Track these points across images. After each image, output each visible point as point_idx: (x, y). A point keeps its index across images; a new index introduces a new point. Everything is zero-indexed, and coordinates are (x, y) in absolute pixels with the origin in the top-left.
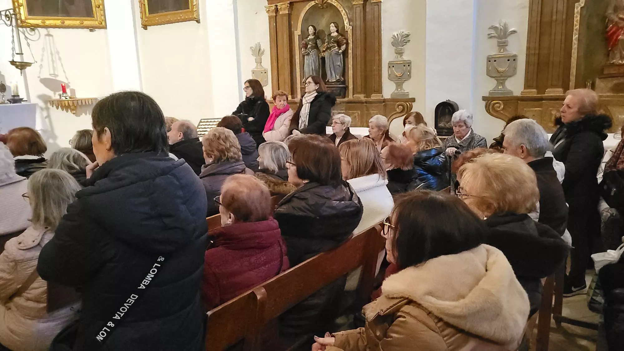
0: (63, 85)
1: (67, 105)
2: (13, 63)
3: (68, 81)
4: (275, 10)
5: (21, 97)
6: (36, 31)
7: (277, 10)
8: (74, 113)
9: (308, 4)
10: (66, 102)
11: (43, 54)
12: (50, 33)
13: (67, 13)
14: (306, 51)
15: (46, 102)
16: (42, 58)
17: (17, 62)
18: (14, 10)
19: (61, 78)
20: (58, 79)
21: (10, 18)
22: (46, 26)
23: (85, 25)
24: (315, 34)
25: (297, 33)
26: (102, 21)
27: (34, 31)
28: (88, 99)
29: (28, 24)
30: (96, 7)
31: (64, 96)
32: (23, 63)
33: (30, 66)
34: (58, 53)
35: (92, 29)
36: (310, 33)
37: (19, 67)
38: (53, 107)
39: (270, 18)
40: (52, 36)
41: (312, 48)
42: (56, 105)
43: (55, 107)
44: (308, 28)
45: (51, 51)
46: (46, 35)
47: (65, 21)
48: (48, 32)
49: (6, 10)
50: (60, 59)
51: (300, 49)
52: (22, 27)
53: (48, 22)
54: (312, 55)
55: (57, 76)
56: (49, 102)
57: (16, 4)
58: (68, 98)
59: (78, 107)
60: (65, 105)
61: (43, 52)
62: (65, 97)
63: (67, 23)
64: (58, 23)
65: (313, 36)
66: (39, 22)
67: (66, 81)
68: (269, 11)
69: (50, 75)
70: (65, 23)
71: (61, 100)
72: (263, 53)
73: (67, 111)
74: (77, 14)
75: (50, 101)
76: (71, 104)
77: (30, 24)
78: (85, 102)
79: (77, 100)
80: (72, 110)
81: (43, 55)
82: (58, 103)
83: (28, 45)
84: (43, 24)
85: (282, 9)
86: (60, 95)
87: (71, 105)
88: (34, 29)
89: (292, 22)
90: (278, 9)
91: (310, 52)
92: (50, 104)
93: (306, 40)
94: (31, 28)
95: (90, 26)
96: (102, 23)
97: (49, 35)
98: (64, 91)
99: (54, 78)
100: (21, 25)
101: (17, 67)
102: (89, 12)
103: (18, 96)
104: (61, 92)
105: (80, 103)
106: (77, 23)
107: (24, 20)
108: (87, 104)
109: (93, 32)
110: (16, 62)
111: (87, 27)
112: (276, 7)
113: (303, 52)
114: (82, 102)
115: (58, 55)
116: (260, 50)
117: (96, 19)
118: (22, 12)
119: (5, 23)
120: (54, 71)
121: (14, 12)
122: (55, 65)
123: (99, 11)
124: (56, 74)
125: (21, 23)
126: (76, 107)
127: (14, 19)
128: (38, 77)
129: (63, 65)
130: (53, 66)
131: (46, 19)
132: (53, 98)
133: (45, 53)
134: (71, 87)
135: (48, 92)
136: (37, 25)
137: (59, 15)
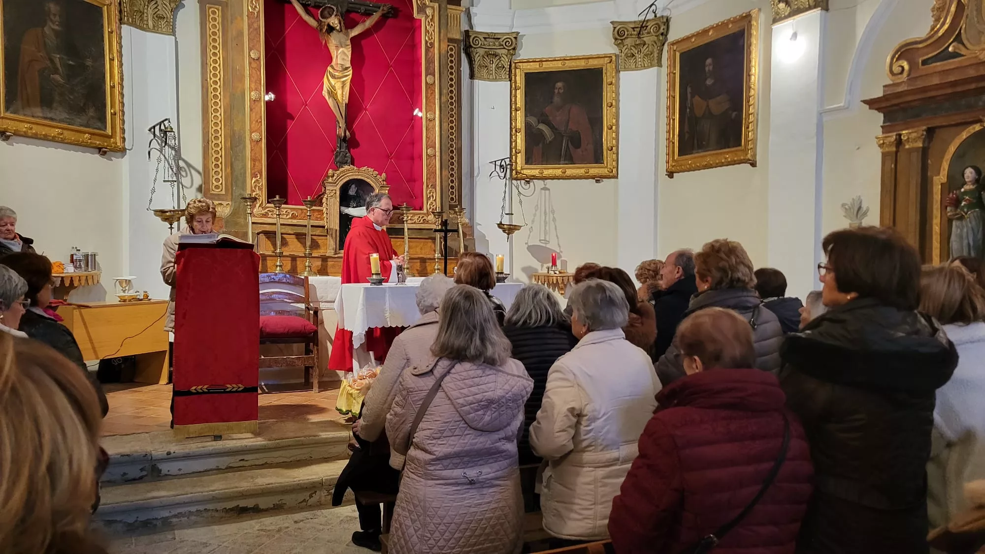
0: (554, 255)
1: (555, 282)
2: (500, 225)
3: (560, 249)
4: (895, 142)
6: (531, 184)
7: (899, 142)
8: (562, 294)
9: (967, 129)
12: (547, 186)
13: (571, 160)
14: (957, 212)
15: (530, 277)
16: (534, 219)
17: (506, 225)
18: (511, 158)
19: (553, 246)
20: (548, 246)
21: (505, 169)
22: (545, 178)
23: (591, 175)
24: (977, 181)
25: (940, 179)
26: (613, 168)
27: (529, 184)
29: (523, 176)
30: (608, 149)
31: (553, 269)
32: (511, 227)
33: (518, 230)
34: (553, 212)
35: (598, 179)
36: (967, 180)
37: (506, 231)
39: (884, 155)
40: (549, 190)
41: (970, 206)
44: (964, 171)
45: (545, 210)
46: (542, 189)
47: (567, 170)
48: (545, 185)
49: (502, 160)
50: (554, 220)
51: (943, 208)
52: (516, 179)
53: (546, 173)
54: (968, 220)
55: (548, 242)
56: (534, 277)
57: (514, 150)
58: (557, 272)
60: (553, 282)
61: (536, 210)
62: (554, 271)
63: (569, 172)
64: (558, 172)
65: (973, 184)
66: (536, 172)
67: (558, 251)
68: (883, 143)
69: (540, 240)
70: (566, 173)
71: (548, 275)
72: (865, 214)
74: (583, 161)
76: (560, 282)
77: (525, 176)
79: (568, 277)
81: (535, 215)
82: (544, 279)
83: (521, 202)
84: (541, 175)
85: (910, 140)
86: (548, 268)
88: (529, 181)
89: (929, 161)
90: (901, 140)
91: (966, 214)
93: (958, 192)
94: (526, 181)
95: (597, 176)
96: (612, 172)
97: (545, 189)
98: (554, 263)
99: (544, 245)
100: (516, 177)
101: (504, 231)
102: (597, 158)
103: (503, 273)
104: (550, 264)
106: (581, 172)
107: (519, 171)
109: (600, 183)
110: (504, 225)
111: (593, 177)
112: (898, 137)
113: (949, 214)
115: (553, 214)
116: (860, 208)
117: (606, 165)
118: (519, 161)
119: (499, 175)
120: (545, 236)
121: (510, 161)
122: (547, 228)
123: (610, 154)
124: (548, 240)
125: (516, 174)
126: (565, 286)
127: (508, 170)
128: (526, 243)
129: (557, 228)
130: (545, 229)
131: (545, 169)
132: (540, 271)
133: (538, 213)
134: (563, 259)
135: (535, 264)
136: (533, 176)
137: (561, 163)
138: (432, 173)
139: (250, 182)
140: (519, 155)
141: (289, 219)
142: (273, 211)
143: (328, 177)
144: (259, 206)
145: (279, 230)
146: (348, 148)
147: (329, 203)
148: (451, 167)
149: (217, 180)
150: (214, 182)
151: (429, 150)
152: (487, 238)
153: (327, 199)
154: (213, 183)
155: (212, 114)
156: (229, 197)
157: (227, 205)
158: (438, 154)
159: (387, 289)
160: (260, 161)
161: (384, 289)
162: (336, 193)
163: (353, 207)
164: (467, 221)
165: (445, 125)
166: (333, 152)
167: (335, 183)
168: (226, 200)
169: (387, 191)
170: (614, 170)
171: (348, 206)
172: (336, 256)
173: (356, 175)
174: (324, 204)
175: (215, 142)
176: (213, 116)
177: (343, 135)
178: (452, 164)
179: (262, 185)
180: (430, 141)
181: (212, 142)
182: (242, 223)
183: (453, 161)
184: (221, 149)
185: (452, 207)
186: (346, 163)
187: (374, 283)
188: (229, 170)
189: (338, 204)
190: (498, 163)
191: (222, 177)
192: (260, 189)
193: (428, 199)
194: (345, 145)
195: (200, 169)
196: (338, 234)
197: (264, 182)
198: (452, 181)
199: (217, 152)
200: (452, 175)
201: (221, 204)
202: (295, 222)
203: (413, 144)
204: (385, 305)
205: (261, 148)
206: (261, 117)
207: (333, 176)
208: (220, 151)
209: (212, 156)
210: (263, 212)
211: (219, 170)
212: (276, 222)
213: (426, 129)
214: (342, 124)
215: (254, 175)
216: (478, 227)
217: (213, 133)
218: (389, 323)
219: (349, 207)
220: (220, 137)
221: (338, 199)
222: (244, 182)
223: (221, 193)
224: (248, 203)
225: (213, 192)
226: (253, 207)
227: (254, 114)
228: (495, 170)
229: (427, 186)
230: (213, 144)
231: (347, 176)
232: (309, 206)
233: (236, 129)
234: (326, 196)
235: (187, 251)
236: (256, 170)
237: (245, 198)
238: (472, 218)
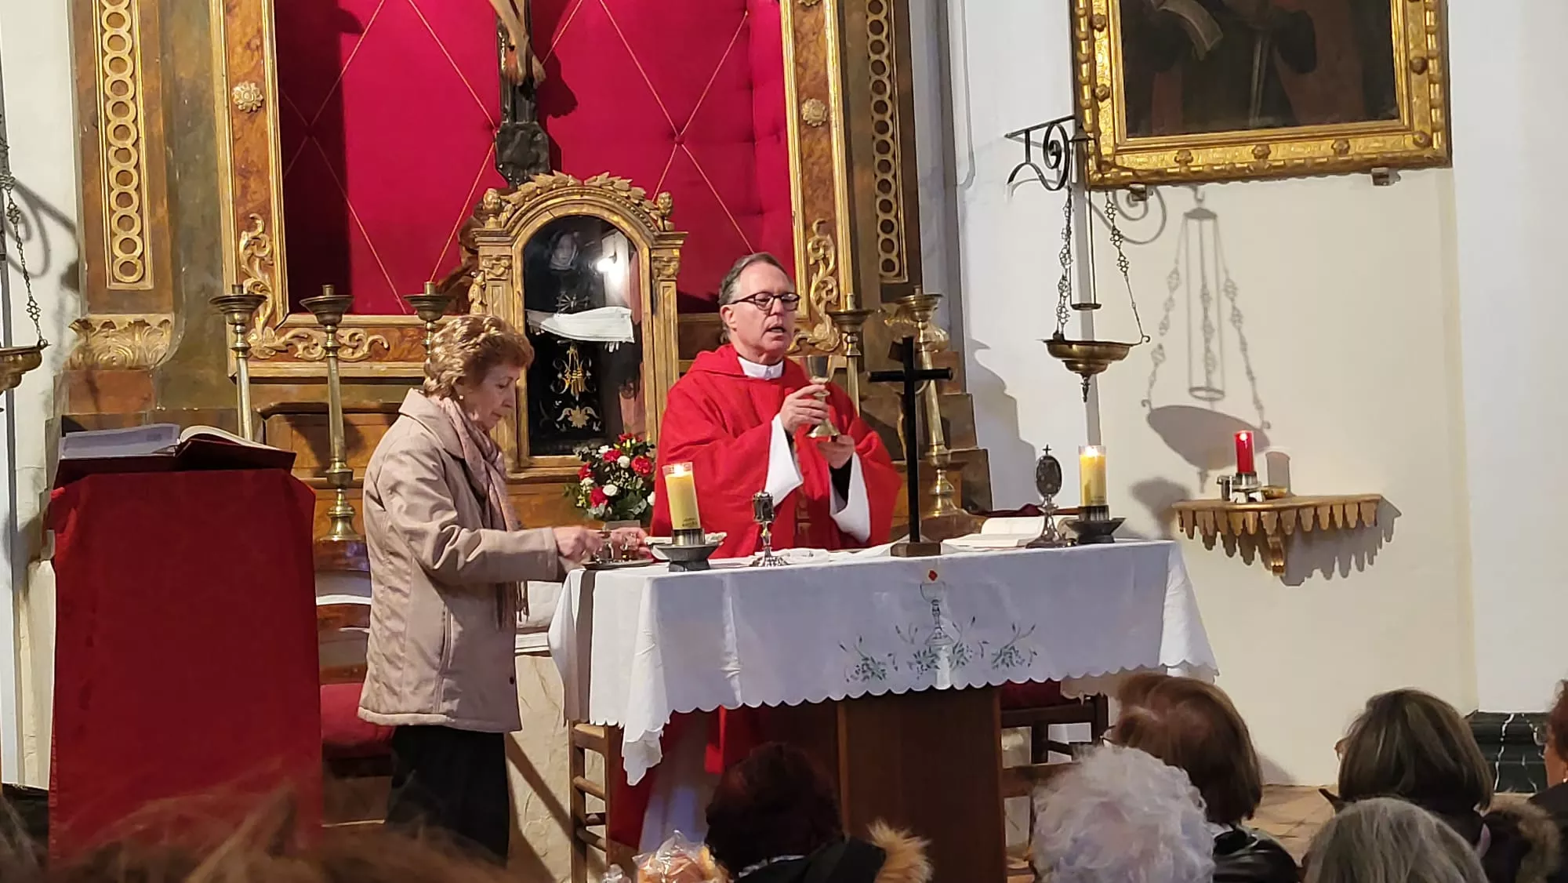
0: (1243, 437)
1: (1251, 530)
2: (1057, 345)
3: (1261, 417)
5: (1112, 515)
6: (1152, 199)
8: (1276, 570)
10: (1251, 518)
11: (1171, 299)
12: (1208, 205)
13: (1283, 111)
15: (1163, 516)
16: (1166, 317)
17: (1077, 343)
18: (1077, 117)
19: (1236, 405)
20: (1220, 407)
21: (1063, 155)
22: (1197, 177)
23: (1356, 158)
26: (1434, 130)
27: (1144, 199)
28: (1344, 503)
29: (1123, 174)
30: (1411, 67)
31: (1243, 487)
32: (1096, 348)
33: (1121, 358)
34: (1231, 290)
35: (1382, 170)
37: (1080, 365)
38: (1191, 537)
40: (1212, 216)
42: (1204, 531)
43: (1201, 537)
45: (1204, 286)
46: (1190, 215)
47: (1271, 146)
48: (1200, 201)
49: (1052, 124)
50: (1237, 317)
52: (1102, 186)
53: (1201, 159)
55: (1218, 394)
56: (1178, 516)
57: (1086, 90)
58: (1258, 496)
59: (1297, 542)
60: (1245, 529)
61: (1173, 289)
62: (1247, 492)
63: (1280, 153)
64: (1244, 156)
66: (1166, 160)
67: (1256, 422)
69: (1192, 390)
70: (1270, 157)
71: (1227, 506)
73: (1248, 560)
74: (1327, 111)
75: (1181, 513)
76: (1269, 527)
77: (1131, 174)
78: (1332, 516)
79: (1299, 508)
80: (1269, 553)
81: (1169, 304)
82: (1215, 522)
83: (1123, 265)
84: (1184, 170)
86: (1225, 484)
87: (1268, 532)
88: (1143, 192)
92: (1182, 525)
94: (1133, 191)
95: (1379, 162)
96: (1430, 143)
97: (1201, 214)
98: (1246, 468)
99: (1204, 405)
100: (1096, 177)
101: (1071, 366)
102: (1376, 98)
103: (1104, 509)
104: (1232, 471)
105: (1308, 523)
106: (1323, 149)
107: (1109, 159)
108: (1340, 525)
109: (1388, 184)
110: (1070, 343)
111: (1363, 167)
114: (1316, 517)
115: (1232, 300)
117: (1406, 123)
118: (1105, 125)
119: (1042, 178)
120: (1208, 372)
121: (1079, 127)
122: (1214, 346)
123: (1420, 86)
124: (1217, 386)
125: (1099, 170)
126: (1287, 540)
127: (1073, 158)
128: (1143, 403)
129: (1249, 347)
130: (1208, 350)
131: (1196, 146)
132: (1197, 496)
133: (1179, 295)
134: (1273, 448)
135: (1179, 471)
136: (1158, 173)
137: (1251, 122)
138: (818, 184)
139: (233, 245)
140: (1106, 106)
141: (359, 360)
142: (309, 338)
143: (482, 214)
144: (266, 324)
145: (336, 398)
146: (540, 114)
147: (489, 301)
148: (878, 157)
149: (128, 245)
150: (117, 252)
151: (806, 107)
152: (1007, 392)
153: (483, 288)
154: (114, 257)
155: (104, 31)
156: (168, 296)
157: (160, 325)
158: (836, 117)
159: (727, 582)
160: (263, 173)
161: (718, 581)
162: (510, 267)
163: (569, 311)
164: (941, 335)
165: (855, 19)
166: (491, 128)
167: (508, 233)
168: (158, 310)
169: (676, 253)
170: (1437, 141)
171: (551, 309)
172: (522, 476)
173: (574, 203)
174: (475, 304)
175: (115, 121)
176: (106, 36)
177: (521, 71)
178: (884, 147)
179: (272, 252)
180: (809, 74)
181: (108, 121)
182: (214, 382)
183: (887, 137)
184: (135, 144)
185: (892, 294)
186: (534, 165)
187: (684, 564)
188: (162, 211)
189: (519, 302)
190: (1038, 136)
191: (141, 234)
192: (266, 267)
193: (812, 269)
194: (527, 105)
195: (72, 213)
196: (524, 403)
197: (276, 244)
198: (886, 206)
199: (123, 154)
200: (884, 186)
201: (142, 324)
202: (380, 368)
203: (751, 89)
204: (723, 636)
205: (264, 134)
206: (260, 31)
207: (497, 213)
208: (133, 150)
209: (110, 167)
210: (279, 342)
211: (131, 211)
212: (324, 373)
213: (795, 39)
214: (517, 36)
215: (245, 223)
216: (979, 355)
217: (108, 92)
218: (738, 694)
219: (555, 311)
220: (131, 105)
221: (519, 288)
222: (215, 246)
223: (140, 286)
224: (237, 316)
225: (115, 286)
226: (247, 326)
227: (238, 22)
228: (1028, 161)
229: (807, 227)
230: (111, 127)
231: (547, 209)
232: (429, 314)
233: (182, 74)
234: (479, 279)
235: (83, 486)
236: (250, 205)
237: (227, 300)
238: (956, 325)
